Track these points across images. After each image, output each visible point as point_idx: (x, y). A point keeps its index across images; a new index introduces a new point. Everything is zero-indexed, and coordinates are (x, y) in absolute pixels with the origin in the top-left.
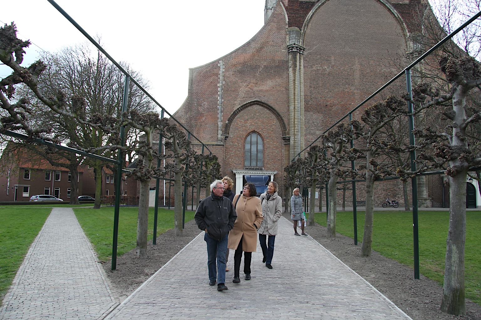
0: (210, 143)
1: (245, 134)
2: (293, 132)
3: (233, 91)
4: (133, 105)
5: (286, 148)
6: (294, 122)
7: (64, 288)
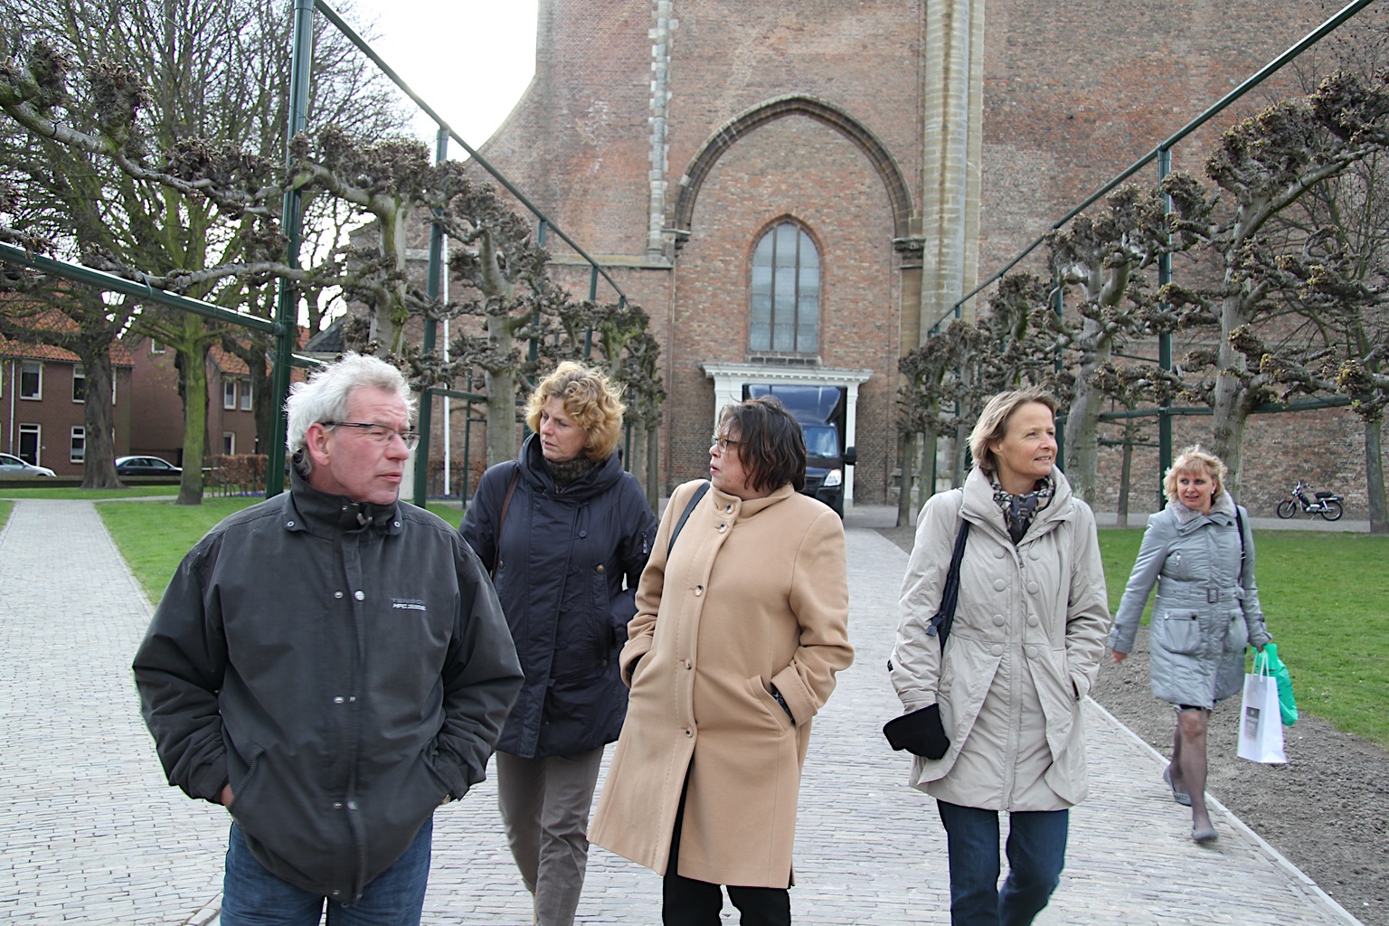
0: (620, 260)
1: (752, 226)
2: (936, 221)
3: (711, 59)
4: (322, 109)
5: (910, 283)
6: (942, 183)
7: (74, 796)
